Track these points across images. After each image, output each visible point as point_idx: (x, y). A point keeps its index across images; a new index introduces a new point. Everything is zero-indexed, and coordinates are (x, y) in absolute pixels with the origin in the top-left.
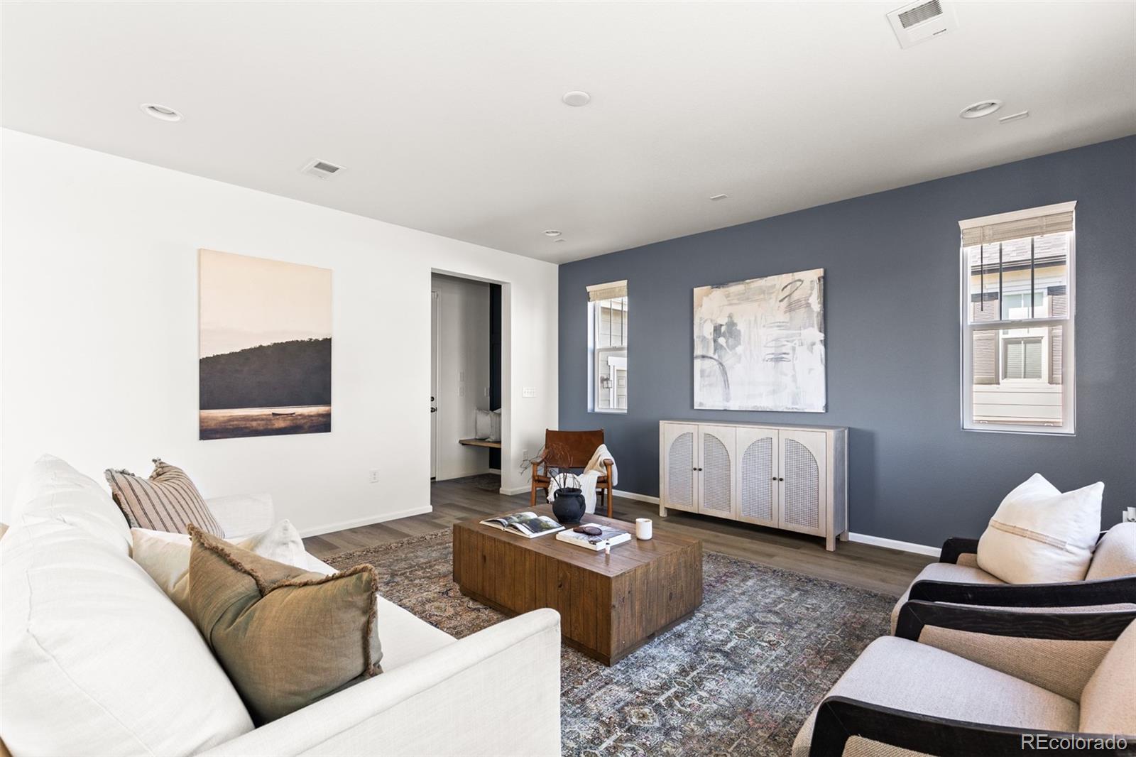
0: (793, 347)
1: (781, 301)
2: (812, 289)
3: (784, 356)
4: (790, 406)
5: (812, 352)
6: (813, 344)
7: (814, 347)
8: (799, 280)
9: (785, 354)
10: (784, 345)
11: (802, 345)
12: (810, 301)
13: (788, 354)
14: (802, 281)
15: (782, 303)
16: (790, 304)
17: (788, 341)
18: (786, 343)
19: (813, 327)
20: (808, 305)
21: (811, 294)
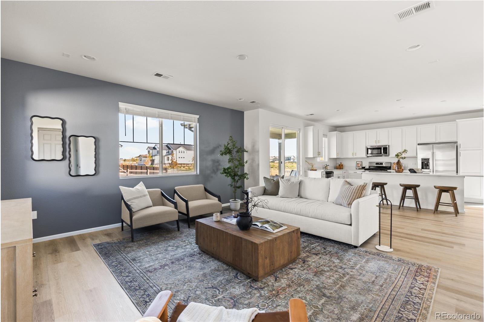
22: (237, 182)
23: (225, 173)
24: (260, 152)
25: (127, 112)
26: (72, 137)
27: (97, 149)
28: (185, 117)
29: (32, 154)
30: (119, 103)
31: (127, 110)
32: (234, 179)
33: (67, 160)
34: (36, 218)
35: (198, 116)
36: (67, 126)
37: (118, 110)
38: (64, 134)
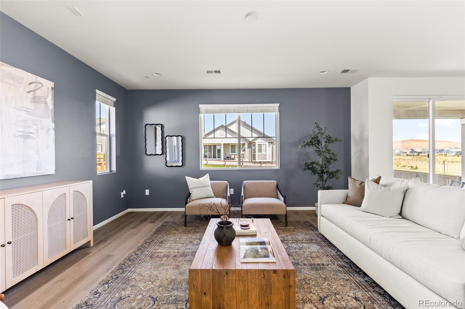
0: (37, 129)
1: (28, 92)
2: (48, 93)
3: (30, 135)
4: (35, 172)
5: (48, 134)
6: (49, 130)
7: (49, 131)
8: (40, 83)
9: (31, 133)
10: (30, 127)
11: (43, 129)
12: (47, 100)
13: (34, 134)
14: (43, 85)
15: (28, 94)
16: (34, 98)
17: (33, 124)
18: (32, 125)
19: (49, 118)
20: (46, 103)
21: (47, 96)
22: (326, 181)
23: (308, 168)
24: (369, 141)
25: (207, 112)
26: (167, 137)
27: (183, 145)
28: (262, 108)
29: (146, 151)
30: (199, 105)
31: (206, 110)
32: (321, 177)
33: (165, 154)
34: (149, 194)
35: (278, 105)
36: (165, 129)
37: (198, 111)
38: (163, 136)
